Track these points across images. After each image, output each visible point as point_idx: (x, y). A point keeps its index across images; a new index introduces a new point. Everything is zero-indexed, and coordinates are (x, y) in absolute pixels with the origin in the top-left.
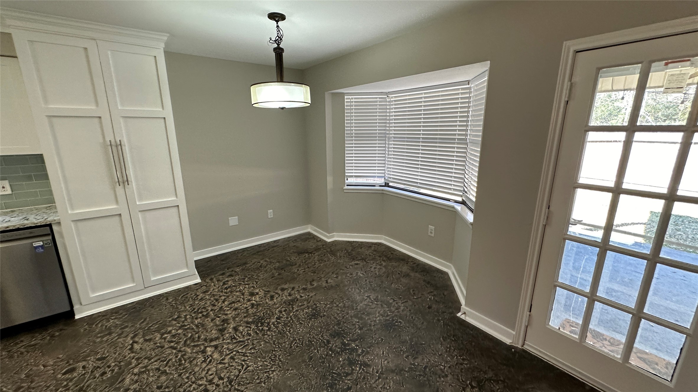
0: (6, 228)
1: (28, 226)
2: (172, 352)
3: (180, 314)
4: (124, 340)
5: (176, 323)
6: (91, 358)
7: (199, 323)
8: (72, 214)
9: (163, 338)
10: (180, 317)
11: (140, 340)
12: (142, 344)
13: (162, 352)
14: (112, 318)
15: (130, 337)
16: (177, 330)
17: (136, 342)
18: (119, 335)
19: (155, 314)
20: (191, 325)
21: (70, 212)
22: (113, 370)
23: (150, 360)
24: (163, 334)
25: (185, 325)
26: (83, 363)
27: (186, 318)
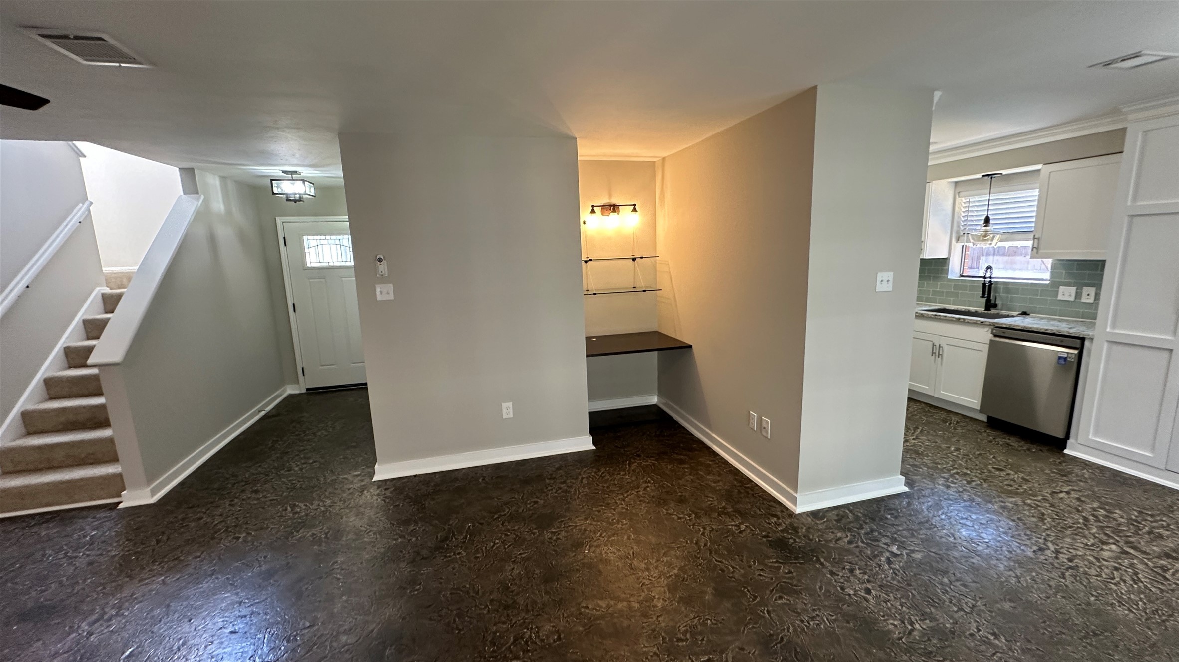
1: (1063, 333)
2: (1077, 519)
3: (1158, 515)
4: (1062, 486)
5: (1134, 515)
6: (1021, 475)
7: (1159, 533)
8: (1110, 333)
9: (1094, 509)
10: (1152, 516)
11: (1074, 495)
12: (1069, 497)
13: (1070, 512)
14: (1090, 471)
15: (1071, 487)
16: (1122, 517)
17: (1068, 493)
18: (1067, 481)
19: (1134, 496)
20: (1146, 528)
21: (1108, 330)
22: (1018, 489)
23: (1050, 506)
24: (1101, 508)
25: (1140, 523)
26: (1012, 473)
27: (1156, 521)
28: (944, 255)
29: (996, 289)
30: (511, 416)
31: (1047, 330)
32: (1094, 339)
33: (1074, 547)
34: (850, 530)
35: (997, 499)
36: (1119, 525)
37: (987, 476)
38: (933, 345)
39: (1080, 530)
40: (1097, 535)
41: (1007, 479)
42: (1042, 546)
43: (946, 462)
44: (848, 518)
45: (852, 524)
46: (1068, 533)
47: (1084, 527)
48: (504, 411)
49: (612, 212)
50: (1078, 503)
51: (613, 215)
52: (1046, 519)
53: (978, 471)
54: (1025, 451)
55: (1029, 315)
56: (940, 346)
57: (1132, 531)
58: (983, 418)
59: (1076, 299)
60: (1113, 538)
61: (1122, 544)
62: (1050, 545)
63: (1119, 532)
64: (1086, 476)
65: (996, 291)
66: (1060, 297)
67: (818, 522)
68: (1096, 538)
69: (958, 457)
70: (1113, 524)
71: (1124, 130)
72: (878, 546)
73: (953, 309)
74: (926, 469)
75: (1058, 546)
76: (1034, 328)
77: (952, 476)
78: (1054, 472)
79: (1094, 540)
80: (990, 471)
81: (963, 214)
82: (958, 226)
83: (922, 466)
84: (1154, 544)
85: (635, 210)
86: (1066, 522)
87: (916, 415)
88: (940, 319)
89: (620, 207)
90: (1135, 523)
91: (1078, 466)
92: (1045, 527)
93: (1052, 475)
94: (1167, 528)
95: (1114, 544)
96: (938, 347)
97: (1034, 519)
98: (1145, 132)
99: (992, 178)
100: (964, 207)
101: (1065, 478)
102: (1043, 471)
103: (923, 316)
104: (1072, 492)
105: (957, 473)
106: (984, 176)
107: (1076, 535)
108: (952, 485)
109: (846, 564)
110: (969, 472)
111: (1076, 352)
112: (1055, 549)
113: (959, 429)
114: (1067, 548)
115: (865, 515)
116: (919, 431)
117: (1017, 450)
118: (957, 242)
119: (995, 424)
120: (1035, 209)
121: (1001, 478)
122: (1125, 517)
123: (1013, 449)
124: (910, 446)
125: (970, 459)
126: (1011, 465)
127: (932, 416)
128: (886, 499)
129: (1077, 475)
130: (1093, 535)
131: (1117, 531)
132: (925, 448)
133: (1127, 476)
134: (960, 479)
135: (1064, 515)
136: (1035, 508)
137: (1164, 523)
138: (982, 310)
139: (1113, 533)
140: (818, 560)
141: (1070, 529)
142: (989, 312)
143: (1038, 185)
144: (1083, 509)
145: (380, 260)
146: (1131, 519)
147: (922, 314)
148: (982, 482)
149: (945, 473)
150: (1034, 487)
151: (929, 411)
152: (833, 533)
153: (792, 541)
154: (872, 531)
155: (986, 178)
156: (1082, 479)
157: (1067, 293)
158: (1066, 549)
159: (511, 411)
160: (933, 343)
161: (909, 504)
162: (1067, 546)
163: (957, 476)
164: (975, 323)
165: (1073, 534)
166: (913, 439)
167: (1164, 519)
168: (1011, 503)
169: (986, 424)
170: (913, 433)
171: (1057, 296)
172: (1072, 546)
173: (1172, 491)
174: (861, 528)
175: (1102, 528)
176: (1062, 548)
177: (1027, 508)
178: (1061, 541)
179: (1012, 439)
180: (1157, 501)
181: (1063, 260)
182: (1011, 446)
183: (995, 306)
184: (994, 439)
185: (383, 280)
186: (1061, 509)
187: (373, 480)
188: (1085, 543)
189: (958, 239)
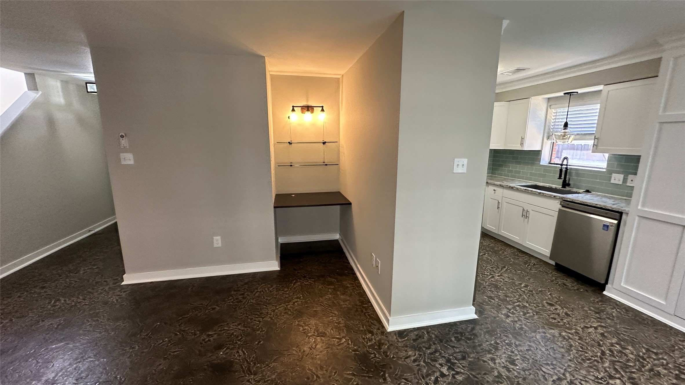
0: (596, 205)
1: (608, 208)
2: (596, 353)
3: (661, 354)
4: (594, 322)
5: (642, 352)
6: (565, 310)
7: (658, 372)
8: (639, 210)
9: (612, 345)
10: (656, 354)
11: (600, 330)
12: (595, 332)
13: (593, 346)
14: (618, 310)
15: (599, 324)
16: (632, 354)
17: (596, 328)
18: (598, 318)
19: (646, 335)
20: (649, 365)
21: (639, 207)
22: (559, 322)
23: (579, 340)
24: (617, 344)
25: (644, 360)
26: (559, 308)
27: (658, 359)
28: (538, 148)
29: (570, 172)
30: (220, 245)
31: (597, 205)
32: (629, 214)
33: (586, 379)
34: (420, 349)
35: (541, 330)
36: (628, 360)
37: (540, 310)
38: (523, 210)
39: (596, 363)
40: (608, 369)
41: (554, 313)
42: (561, 376)
43: (514, 295)
44: (424, 338)
45: (424, 344)
46: (586, 365)
47: (600, 361)
48: (215, 242)
49: (307, 111)
50: (601, 338)
51: (308, 114)
52: (572, 351)
53: (535, 305)
54: (575, 290)
55: (591, 192)
56: (527, 211)
57: (637, 368)
58: (553, 263)
59: (623, 183)
60: (620, 373)
61: (626, 379)
62: (568, 375)
63: (627, 368)
64: (614, 314)
65: (570, 175)
66: (612, 181)
67: (400, 340)
68: (606, 371)
69: (525, 292)
70: (623, 360)
71: (660, 59)
72: (434, 366)
73: (541, 185)
74: (497, 300)
75: (574, 377)
76: (588, 202)
77: (514, 308)
78: (590, 310)
79: (604, 373)
80: (543, 306)
81: (553, 121)
82: (549, 129)
83: (495, 298)
84: (652, 381)
85: (323, 110)
86: (586, 355)
87: (507, 257)
88: (528, 192)
89: (314, 108)
90: (641, 360)
91: (610, 305)
92: (569, 358)
93: (589, 312)
94: (665, 367)
95: (619, 378)
96: (526, 212)
97: (563, 350)
98: (676, 59)
99: (570, 95)
100: (554, 116)
101: (597, 315)
102: (583, 307)
103: (518, 190)
104: (599, 328)
105: (518, 306)
106: (565, 94)
107: (591, 367)
108: (511, 315)
109: (403, 380)
110: (528, 305)
111: (616, 222)
112: (571, 380)
113: (533, 270)
114: (580, 379)
115: (436, 336)
116: (505, 269)
117: (569, 289)
118: (547, 140)
119: (559, 268)
120: (597, 118)
121: (549, 312)
122: (635, 353)
123: (566, 288)
124: (494, 281)
125: (532, 295)
126: (561, 302)
127: (518, 259)
128: (458, 324)
129: (607, 314)
130: (605, 368)
131: (625, 367)
132: (504, 283)
133: (645, 317)
134: (519, 311)
135: (587, 348)
136: (567, 340)
137: (665, 362)
138: (560, 187)
139: (622, 368)
140: (384, 375)
141: (588, 362)
142: (564, 189)
143: (599, 101)
144: (604, 343)
145: (122, 136)
146: (639, 356)
147: (517, 188)
148: (534, 314)
149: (510, 305)
150: (572, 321)
151: (517, 255)
152: (406, 351)
153: (373, 356)
154: (436, 351)
155: (567, 95)
156: (610, 317)
157: (617, 178)
158: (580, 381)
159: (220, 242)
160: (523, 209)
161: (473, 329)
162: (581, 378)
163: (518, 308)
164: (550, 197)
165: (589, 367)
166: (498, 276)
167: (665, 358)
168: (550, 334)
169: (554, 267)
170: (500, 271)
171: (610, 181)
172: (585, 377)
173: (678, 332)
174: (429, 348)
175: (613, 363)
176: (576, 379)
177: (560, 339)
178: (577, 373)
179: (569, 280)
180: (663, 340)
181: (616, 155)
182: (566, 285)
183: (569, 185)
184: (556, 279)
185: (125, 151)
186: (586, 343)
187: (123, 283)
188: (596, 375)
189: (548, 138)
